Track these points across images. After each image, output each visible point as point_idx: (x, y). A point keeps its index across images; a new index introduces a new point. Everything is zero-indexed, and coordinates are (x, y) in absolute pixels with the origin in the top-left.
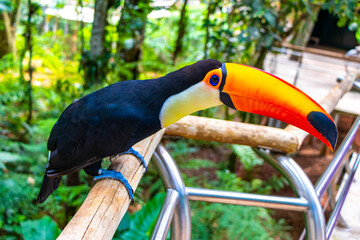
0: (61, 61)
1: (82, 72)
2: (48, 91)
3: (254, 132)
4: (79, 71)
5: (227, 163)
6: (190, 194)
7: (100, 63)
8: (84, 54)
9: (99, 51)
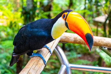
0: (12, 12)
1: (23, 18)
2: (6, 27)
3: (99, 40)
4: (21, 17)
5: (97, 62)
6: (71, 67)
7: (31, 13)
8: (23, 8)
9: (31, 7)
